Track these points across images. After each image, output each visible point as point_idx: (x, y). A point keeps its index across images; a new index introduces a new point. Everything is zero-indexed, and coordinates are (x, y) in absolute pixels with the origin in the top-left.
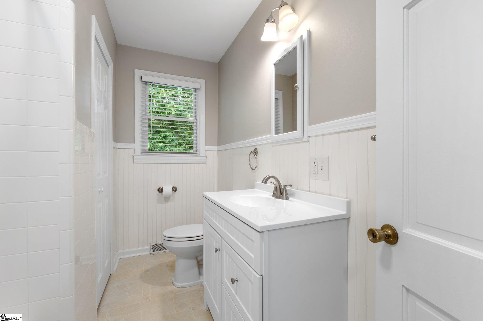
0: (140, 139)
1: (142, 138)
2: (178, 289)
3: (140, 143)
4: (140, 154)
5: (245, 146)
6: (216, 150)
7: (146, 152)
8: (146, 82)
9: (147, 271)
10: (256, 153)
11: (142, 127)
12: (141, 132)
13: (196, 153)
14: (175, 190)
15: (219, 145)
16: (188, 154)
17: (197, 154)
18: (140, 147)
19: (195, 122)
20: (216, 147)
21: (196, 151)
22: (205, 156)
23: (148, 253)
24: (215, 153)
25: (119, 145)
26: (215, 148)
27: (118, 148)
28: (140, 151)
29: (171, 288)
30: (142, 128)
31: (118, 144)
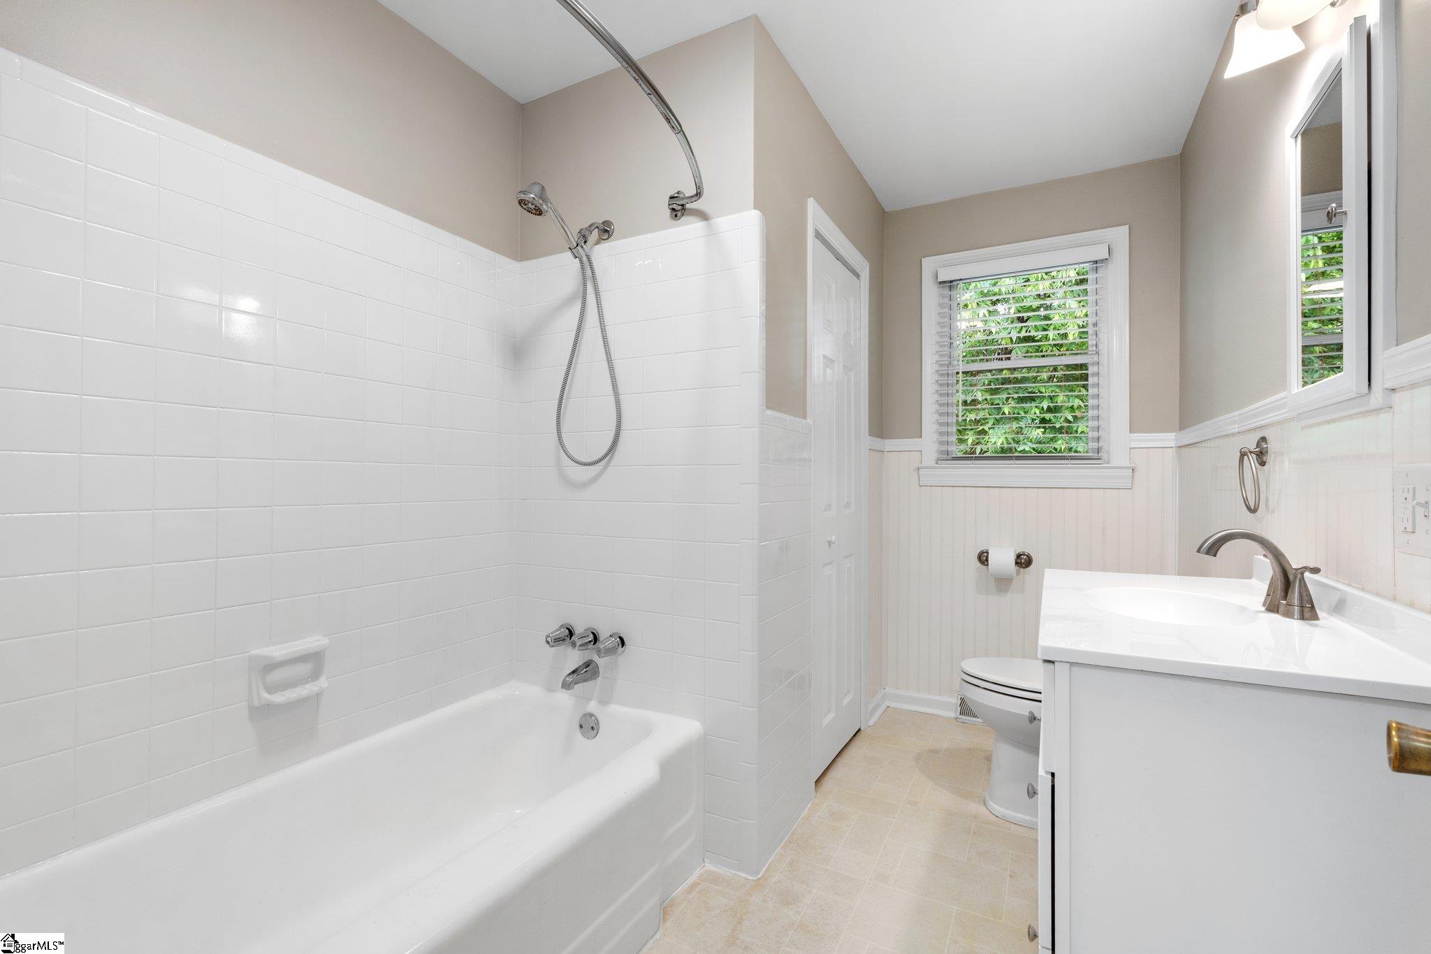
0: (935, 427)
1: (941, 424)
2: (993, 818)
3: (935, 437)
4: (933, 464)
5: (1236, 430)
6: (1173, 446)
7: (949, 457)
8: (951, 282)
9: (934, 752)
10: (1261, 452)
11: (941, 395)
12: (939, 408)
13: (1095, 456)
14: (1023, 561)
15: (1183, 425)
16: (1068, 459)
17: (1099, 459)
18: (935, 447)
19: (1093, 364)
20: (1174, 434)
21: (1098, 450)
22: (1128, 464)
23: (953, 715)
24: (1171, 454)
25: (889, 444)
26: (1169, 439)
27: (887, 450)
28: (934, 456)
29: (974, 807)
30: (939, 399)
31: (886, 440)
